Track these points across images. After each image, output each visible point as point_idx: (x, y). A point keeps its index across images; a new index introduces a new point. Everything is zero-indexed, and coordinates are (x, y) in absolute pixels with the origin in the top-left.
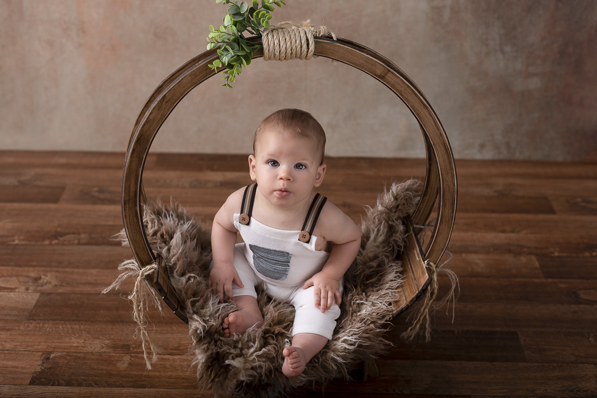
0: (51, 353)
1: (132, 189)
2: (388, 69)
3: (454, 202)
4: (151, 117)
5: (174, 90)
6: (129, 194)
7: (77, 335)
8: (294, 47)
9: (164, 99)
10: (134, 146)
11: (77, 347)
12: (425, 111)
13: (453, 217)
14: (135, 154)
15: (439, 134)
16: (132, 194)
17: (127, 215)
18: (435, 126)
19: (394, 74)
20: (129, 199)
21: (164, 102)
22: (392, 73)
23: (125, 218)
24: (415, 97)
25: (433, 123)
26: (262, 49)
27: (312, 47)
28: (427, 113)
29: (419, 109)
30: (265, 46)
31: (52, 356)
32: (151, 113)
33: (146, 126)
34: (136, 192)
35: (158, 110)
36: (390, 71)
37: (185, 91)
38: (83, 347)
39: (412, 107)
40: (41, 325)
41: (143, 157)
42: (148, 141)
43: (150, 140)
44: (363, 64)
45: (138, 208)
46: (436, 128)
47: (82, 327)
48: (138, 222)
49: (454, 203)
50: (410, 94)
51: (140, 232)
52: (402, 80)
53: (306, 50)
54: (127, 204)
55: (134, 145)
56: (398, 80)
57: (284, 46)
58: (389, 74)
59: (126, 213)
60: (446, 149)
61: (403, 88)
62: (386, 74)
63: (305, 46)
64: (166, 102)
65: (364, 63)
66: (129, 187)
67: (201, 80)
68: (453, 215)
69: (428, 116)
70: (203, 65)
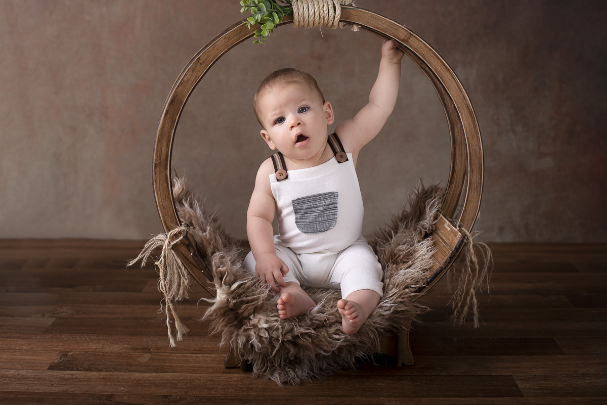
0: (69, 352)
1: (164, 152)
2: (410, 33)
3: (482, 167)
4: (185, 79)
5: (208, 52)
6: (160, 157)
7: (95, 342)
8: (322, 12)
9: (199, 61)
10: (167, 108)
11: (95, 349)
12: (447, 73)
13: (481, 183)
14: (169, 116)
15: (462, 97)
16: (163, 157)
17: (158, 180)
18: (458, 89)
19: (417, 38)
20: (160, 163)
21: (199, 64)
22: (415, 37)
23: (156, 182)
24: (437, 60)
25: (456, 86)
26: (292, 12)
27: (338, 11)
28: (449, 76)
29: (442, 72)
30: (295, 10)
31: (70, 354)
32: (186, 74)
33: (180, 88)
34: (167, 155)
35: (193, 71)
36: (412, 35)
37: (219, 53)
38: (101, 349)
39: (435, 70)
40: (58, 336)
41: (176, 119)
42: (181, 102)
43: (183, 101)
44: (386, 28)
45: (168, 172)
46: (459, 91)
47: (100, 337)
48: (168, 187)
49: (482, 169)
50: (432, 57)
51: (169, 198)
52: (424, 44)
53: (333, 15)
54: (158, 168)
55: (168, 106)
56: (420, 44)
57: (313, 11)
58: (412, 38)
59: (156, 177)
60: (470, 112)
61: (425, 52)
62: (409, 38)
63: (332, 11)
64: (201, 64)
65: (388, 27)
66: (161, 149)
67: (234, 43)
68: (481, 181)
69: (451, 79)
70: (236, 28)
